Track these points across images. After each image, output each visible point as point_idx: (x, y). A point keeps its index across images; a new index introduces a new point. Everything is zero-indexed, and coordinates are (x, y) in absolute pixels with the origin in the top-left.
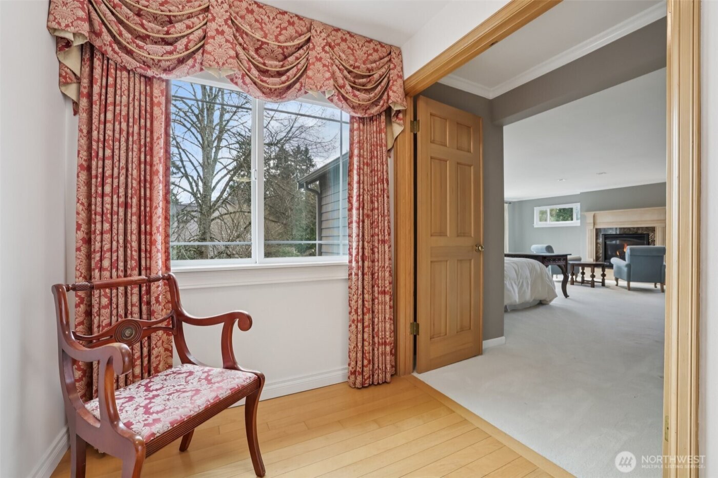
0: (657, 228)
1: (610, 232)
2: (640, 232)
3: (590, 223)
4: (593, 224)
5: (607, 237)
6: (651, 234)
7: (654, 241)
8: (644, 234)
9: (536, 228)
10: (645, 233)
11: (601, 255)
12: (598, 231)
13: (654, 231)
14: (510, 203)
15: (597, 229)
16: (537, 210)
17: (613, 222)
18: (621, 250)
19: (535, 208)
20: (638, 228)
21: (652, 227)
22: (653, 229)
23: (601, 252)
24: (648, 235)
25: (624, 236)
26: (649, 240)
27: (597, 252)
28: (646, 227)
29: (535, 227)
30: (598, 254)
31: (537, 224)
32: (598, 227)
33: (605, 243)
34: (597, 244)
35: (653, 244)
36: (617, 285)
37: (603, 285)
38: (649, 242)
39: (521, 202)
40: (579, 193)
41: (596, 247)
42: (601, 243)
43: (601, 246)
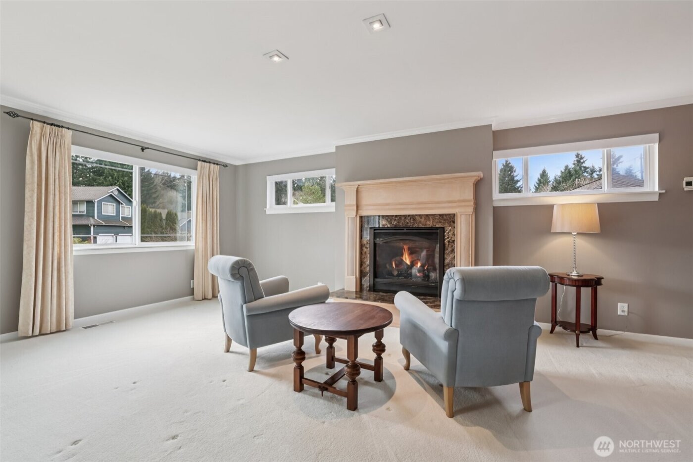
0: (459, 218)
1: (383, 223)
2: (430, 224)
3: (350, 205)
4: (355, 207)
5: (377, 233)
6: (448, 229)
7: (454, 241)
8: (437, 228)
9: (269, 215)
10: (437, 226)
11: (368, 269)
12: (366, 222)
13: (454, 222)
14: (225, 166)
15: (361, 217)
16: (271, 181)
17: (387, 204)
18: (398, 258)
19: (269, 178)
21: (449, 215)
22: (451, 219)
23: (368, 262)
24: (443, 229)
25: (405, 231)
26: (444, 240)
27: (362, 264)
28: (440, 215)
29: (268, 213)
30: (363, 267)
31: (271, 207)
32: (364, 213)
33: (375, 244)
34: (362, 246)
35: (450, 249)
36: (407, 368)
37: (378, 378)
38: (444, 244)
39: (247, 167)
40: (334, 150)
41: (361, 254)
42: (368, 246)
43: (368, 251)
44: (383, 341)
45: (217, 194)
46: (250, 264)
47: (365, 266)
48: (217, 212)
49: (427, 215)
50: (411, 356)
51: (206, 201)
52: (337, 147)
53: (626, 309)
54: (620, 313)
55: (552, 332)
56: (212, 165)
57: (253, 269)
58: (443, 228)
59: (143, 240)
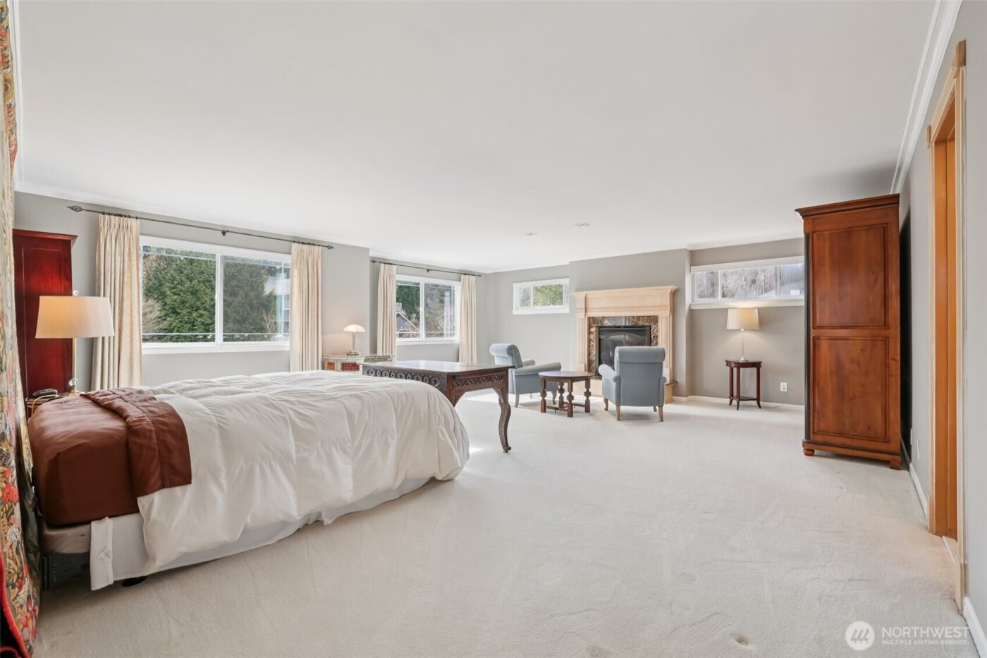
0: (660, 318)
1: (606, 323)
2: (640, 323)
3: (580, 309)
4: (584, 310)
5: (602, 330)
6: (653, 327)
7: (657, 337)
8: (646, 326)
9: (515, 315)
10: (646, 324)
11: (594, 358)
12: (592, 321)
13: (657, 322)
14: (480, 276)
15: (589, 318)
16: (517, 287)
18: (611, 353)
19: (515, 285)
20: (638, 318)
21: (654, 316)
22: (654, 319)
23: (594, 353)
25: (622, 329)
26: (651, 335)
27: (589, 354)
28: (648, 317)
29: (515, 313)
30: (590, 357)
31: (518, 310)
32: (591, 314)
33: (600, 339)
34: (589, 340)
35: (655, 342)
36: (606, 409)
37: (588, 410)
38: (651, 339)
39: (496, 275)
40: (568, 263)
41: (589, 346)
42: (594, 340)
43: (594, 344)
44: (590, 390)
45: (474, 299)
46: (516, 347)
47: (592, 356)
48: (474, 313)
49: (638, 317)
50: (609, 402)
51: (467, 305)
52: (570, 262)
53: (786, 387)
54: (782, 390)
55: (730, 404)
56: (471, 276)
57: (518, 350)
58: (650, 326)
59: (428, 335)
